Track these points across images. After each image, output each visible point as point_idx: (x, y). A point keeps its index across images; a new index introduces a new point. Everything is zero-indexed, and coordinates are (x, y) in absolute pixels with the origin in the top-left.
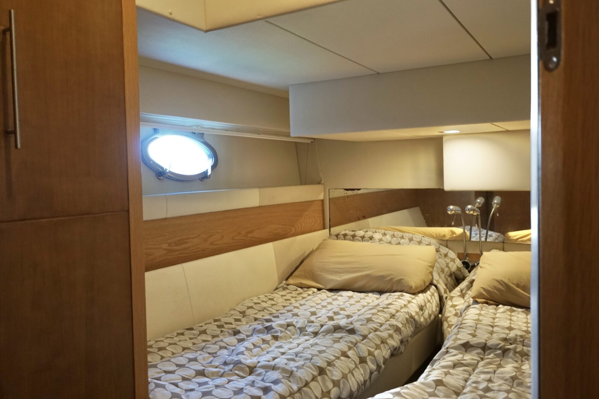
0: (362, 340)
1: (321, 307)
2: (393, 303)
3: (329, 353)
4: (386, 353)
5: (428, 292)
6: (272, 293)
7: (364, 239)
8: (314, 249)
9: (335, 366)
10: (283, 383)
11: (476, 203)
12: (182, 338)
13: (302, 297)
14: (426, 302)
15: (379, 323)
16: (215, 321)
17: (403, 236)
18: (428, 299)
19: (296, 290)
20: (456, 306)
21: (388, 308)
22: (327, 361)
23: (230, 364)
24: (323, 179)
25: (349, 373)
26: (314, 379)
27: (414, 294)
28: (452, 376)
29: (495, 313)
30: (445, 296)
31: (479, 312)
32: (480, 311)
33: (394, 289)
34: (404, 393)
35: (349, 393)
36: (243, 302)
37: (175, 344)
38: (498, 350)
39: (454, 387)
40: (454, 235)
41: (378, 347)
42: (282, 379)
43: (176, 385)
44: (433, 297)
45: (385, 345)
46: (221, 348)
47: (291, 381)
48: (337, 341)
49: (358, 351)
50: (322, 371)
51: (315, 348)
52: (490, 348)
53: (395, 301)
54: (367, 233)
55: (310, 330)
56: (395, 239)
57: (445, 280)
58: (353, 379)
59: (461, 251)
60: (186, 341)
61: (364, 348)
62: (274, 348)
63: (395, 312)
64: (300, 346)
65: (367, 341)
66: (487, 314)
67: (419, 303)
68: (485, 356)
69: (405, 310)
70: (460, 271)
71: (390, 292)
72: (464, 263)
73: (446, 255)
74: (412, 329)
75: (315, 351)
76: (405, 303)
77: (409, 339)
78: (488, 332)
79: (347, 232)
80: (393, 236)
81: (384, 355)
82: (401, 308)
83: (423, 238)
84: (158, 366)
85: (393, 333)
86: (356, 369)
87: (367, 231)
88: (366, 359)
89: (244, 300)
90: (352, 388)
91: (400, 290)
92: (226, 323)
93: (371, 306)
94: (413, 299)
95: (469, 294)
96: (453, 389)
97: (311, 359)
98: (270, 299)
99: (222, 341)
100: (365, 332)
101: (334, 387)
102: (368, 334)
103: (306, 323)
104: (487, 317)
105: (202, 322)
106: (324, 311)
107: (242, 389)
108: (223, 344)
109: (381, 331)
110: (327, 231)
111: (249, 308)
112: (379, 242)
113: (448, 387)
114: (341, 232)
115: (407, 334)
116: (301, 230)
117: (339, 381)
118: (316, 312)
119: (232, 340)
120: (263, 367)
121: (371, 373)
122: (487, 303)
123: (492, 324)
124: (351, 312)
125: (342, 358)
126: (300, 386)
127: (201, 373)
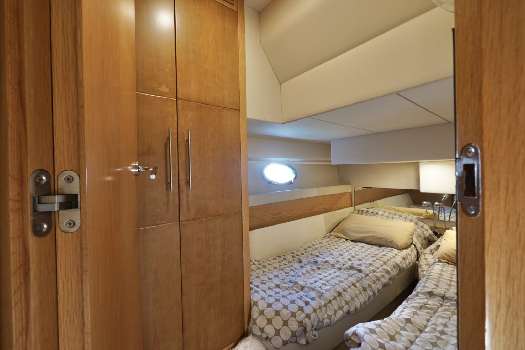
0: (366, 277)
1: (345, 251)
2: (386, 255)
3: (345, 283)
4: (380, 286)
5: (409, 249)
6: (322, 239)
7: (373, 213)
8: (346, 217)
9: (347, 292)
10: (316, 300)
11: (443, 198)
12: (275, 261)
13: (337, 243)
14: (408, 255)
15: (376, 267)
16: (292, 253)
17: (395, 214)
18: (408, 253)
19: (335, 239)
20: (427, 259)
21: (383, 258)
22: (343, 289)
23: (292, 282)
24: (351, 182)
25: (355, 297)
26: (335, 298)
27: (400, 250)
28: (418, 316)
29: (453, 270)
30: (420, 251)
31: (441, 269)
32: (443, 268)
33: (388, 245)
34: (383, 325)
35: (354, 309)
36: (308, 243)
37: (271, 265)
38: (453, 301)
39: (419, 326)
40: (429, 214)
41: (374, 282)
42: (316, 297)
43: (264, 291)
44: (412, 252)
45: (379, 281)
46: (291, 270)
47: (321, 298)
48: (351, 276)
49: (362, 283)
50: (339, 294)
51: (338, 278)
52: (447, 299)
53: (388, 253)
54: (375, 210)
55: (337, 266)
56: (391, 215)
57: (421, 241)
58: (358, 300)
59: (432, 225)
60: (276, 264)
61: (366, 282)
62: (317, 274)
63: (387, 260)
64: (330, 276)
65: (368, 278)
66: (448, 271)
67: (402, 256)
68: (443, 303)
69: (394, 260)
70: (432, 237)
71: (385, 247)
72: (434, 232)
73: (422, 227)
74: (397, 271)
75: (337, 281)
76: (394, 256)
77: (395, 277)
78: (447, 284)
79: (364, 209)
80: (390, 213)
81: (378, 287)
82: (391, 258)
83: (408, 216)
84: (260, 277)
85: (385, 274)
86: (360, 294)
87: (375, 209)
88: (367, 289)
89: (308, 242)
90: (357, 306)
91: (391, 246)
92: (297, 255)
93: (373, 254)
94: (399, 253)
95: (436, 253)
96: (418, 327)
97: (335, 286)
98: (320, 243)
99: (292, 266)
100: (368, 272)
101: (346, 304)
102: (369, 273)
103: (335, 262)
104: (447, 273)
105: (285, 253)
106: (347, 254)
107: (295, 300)
108: (293, 269)
109: (377, 272)
110: (353, 207)
111: (309, 247)
112: (382, 216)
113: (415, 325)
114: (361, 209)
115: (394, 274)
116: (339, 207)
117: (349, 302)
118: (343, 254)
119: (297, 266)
120: (309, 288)
121: (369, 297)
122: (448, 263)
123: (450, 279)
124: (362, 257)
125: (352, 287)
126: (326, 303)
127: (278, 286)
